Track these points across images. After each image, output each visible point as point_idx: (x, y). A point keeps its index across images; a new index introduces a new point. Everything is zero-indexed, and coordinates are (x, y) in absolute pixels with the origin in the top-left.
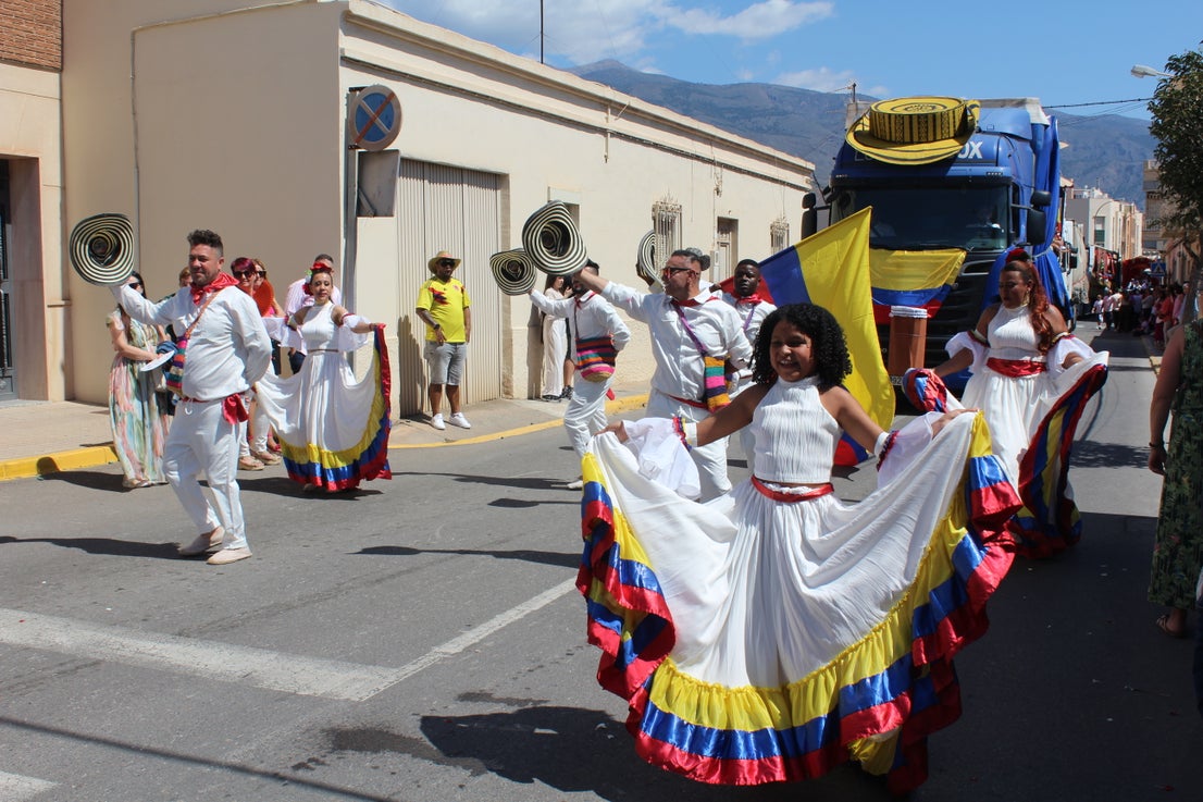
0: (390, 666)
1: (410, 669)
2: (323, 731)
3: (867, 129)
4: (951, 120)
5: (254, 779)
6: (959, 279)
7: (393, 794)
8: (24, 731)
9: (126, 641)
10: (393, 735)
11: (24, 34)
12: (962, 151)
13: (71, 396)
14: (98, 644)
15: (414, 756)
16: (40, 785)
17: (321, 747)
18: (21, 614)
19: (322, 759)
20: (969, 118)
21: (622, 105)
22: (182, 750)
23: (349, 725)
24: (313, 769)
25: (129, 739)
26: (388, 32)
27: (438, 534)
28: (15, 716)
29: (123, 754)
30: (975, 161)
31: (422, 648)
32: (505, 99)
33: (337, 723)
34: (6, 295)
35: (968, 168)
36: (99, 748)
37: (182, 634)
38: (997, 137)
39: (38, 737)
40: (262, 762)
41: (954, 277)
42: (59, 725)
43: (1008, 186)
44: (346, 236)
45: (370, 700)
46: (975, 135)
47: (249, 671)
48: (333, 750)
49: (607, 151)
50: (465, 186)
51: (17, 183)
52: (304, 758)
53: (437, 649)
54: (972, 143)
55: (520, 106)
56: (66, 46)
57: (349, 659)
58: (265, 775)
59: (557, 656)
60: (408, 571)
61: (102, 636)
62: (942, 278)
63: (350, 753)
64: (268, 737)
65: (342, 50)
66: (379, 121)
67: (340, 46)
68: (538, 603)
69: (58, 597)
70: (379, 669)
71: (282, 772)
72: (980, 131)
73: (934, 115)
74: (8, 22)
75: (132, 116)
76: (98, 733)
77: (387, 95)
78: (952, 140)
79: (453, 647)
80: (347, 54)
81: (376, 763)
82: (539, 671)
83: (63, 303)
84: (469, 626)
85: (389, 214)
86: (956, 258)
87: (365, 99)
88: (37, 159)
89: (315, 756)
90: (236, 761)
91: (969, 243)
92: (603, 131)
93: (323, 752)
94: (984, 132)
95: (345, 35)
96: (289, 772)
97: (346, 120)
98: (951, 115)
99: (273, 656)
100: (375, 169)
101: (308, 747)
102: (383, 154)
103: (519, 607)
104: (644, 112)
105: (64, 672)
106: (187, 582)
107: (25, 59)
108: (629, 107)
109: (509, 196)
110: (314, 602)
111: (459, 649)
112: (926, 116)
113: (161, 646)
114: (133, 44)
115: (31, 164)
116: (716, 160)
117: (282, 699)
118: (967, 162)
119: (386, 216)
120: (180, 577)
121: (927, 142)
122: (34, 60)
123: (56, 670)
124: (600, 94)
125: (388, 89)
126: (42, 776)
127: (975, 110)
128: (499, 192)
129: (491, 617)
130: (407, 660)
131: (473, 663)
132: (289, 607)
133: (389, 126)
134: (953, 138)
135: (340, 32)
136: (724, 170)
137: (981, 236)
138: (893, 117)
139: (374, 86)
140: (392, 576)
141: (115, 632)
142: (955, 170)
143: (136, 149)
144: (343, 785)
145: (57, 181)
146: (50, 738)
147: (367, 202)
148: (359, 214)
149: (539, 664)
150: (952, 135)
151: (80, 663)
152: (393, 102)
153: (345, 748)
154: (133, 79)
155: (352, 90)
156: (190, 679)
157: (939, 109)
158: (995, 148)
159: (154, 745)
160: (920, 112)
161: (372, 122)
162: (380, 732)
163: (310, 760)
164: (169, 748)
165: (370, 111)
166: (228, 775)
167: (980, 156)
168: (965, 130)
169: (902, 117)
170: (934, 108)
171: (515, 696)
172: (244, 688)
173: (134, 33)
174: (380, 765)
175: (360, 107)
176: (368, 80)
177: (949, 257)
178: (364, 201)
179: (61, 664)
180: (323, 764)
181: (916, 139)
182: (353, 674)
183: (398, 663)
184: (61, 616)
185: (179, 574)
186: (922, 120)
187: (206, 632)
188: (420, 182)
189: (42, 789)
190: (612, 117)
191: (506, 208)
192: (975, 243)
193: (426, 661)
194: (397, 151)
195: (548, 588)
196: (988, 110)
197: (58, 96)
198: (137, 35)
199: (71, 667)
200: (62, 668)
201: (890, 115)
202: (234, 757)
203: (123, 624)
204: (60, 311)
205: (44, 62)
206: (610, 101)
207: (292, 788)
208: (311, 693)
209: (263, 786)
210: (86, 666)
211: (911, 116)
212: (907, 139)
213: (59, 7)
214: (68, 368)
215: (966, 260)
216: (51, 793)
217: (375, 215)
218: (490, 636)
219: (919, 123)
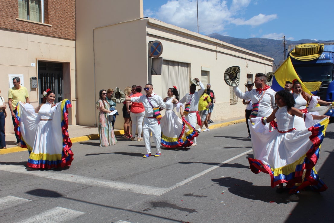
0: (166, 188)
1: (171, 188)
2: (150, 202)
3: (295, 52)
4: (317, 49)
5: (134, 213)
6: (320, 89)
7: (169, 217)
8: (76, 201)
9: (98, 181)
10: (168, 203)
11: (67, 31)
12: (320, 57)
13: (78, 124)
14: (91, 182)
15: (174, 208)
16: (81, 213)
17: (150, 206)
18: (72, 175)
19: (150, 209)
20: (321, 48)
21: (221, 44)
22: (115, 206)
23: (157, 201)
24: (148, 211)
25: (102, 203)
26: (159, 27)
27: (175, 157)
28: (73, 198)
29: (100, 207)
30: (323, 59)
31: (173, 184)
32: (189, 43)
33: (153, 200)
34: (62, 98)
35: (321, 61)
36: (94, 206)
37: (112, 180)
38: (329, 53)
39: (80, 203)
40: (135, 209)
41: (318, 89)
42: (84, 200)
43: (332, 65)
44: (149, 81)
45: (161, 195)
46: (323, 53)
47: (130, 188)
48: (153, 207)
49: (217, 56)
50: (179, 67)
51: (64, 69)
52: (146, 208)
53: (177, 184)
54: (322, 55)
55: (193, 45)
56: (77, 34)
57: (155, 186)
58: (136, 212)
59: (209, 186)
60: (168, 166)
61: (92, 180)
62: (316, 89)
63: (157, 208)
64: (136, 203)
65: (147, 32)
66: (157, 50)
67: (147, 31)
68: (203, 173)
69: (80, 171)
70: (164, 189)
71: (141, 211)
72: (324, 51)
73: (312, 48)
74: (63, 29)
75: (93, 51)
76: (94, 202)
77: (159, 43)
78: (317, 54)
79: (182, 183)
80: (148, 33)
81: (164, 210)
82: (204, 189)
83: (76, 100)
84: (186, 179)
85: (160, 74)
86: (319, 84)
87: (153, 44)
88: (70, 63)
89: (149, 208)
90: (129, 209)
91: (322, 80)
92: (216, 51)
93: (150, 207)
94: (325, 52)
95: (148, 28)
96: (142, 212)
97: (148, 50)
98: (317, 48)
99: (135, 185)
100: (156, 63)
101: (146, 206)
102: (158, 58)
103: (198, 174)
104: (226, 46)
105: (84, 188)
106: (112, 168)
107: (67, 38)
108: (222, 45)
109: (191, 69)
110: (145, 173)
111: (183, 184)
112: (310, 48)
113: (107, 183)
114: (94, 33)
115: (68, 64)
116: (247, 58)
117: (139, 195)
118: (321, 59)
119: (159, 75)
120: (110, 167)
121: (311, 55)
122: (69, 38)
123: (82, 188)
124: (215, 41)
125: (159, 41)
126: (81, 211)
127: (323, 46)
128: (188, 68)
129: (191, 176)
130: (170, 187)
131: (187, 187)
132: (138, 174)
133: (160, 51)
134: (318, 53)
135: (147, 27)
136: (249, 61)
137: (325, 78)
138: (302, 49)
139: (156, 41)
140: (164, 167)
141: (95, 179)
142: (318, 62)
143: (94, 59)
144: (156, 215)
145: (74, 68)
146: (82, 203)
147: (154, 71)
148: (152, 74)
149: (204, 187)
150: (317, 53)
151: (87, 186)
152: (161, 45)
153: (156, 206)
154: (93, 41)
155: (150, 42)
156: (115, 190)
157: (313, 46)
158: (329, 56)
159: (108, 205)
160: (309, 47)
161: (155, 50)
162: (165, 203)
163: (147, 209)
164: (112, 206)
165: (155, 48)
166: (127, 212)
167: (324, 58)
168: (320, 51)
169: (304, 49)
170: (312, 46)
171: (199, 195)
172: (129, 192)
173: (94, 30)
174: (165, 210)
175: (152, 46)
176: (154, 39)
177: (317, 84)
178: (153, 71)
179: (83, 186)
180: (151, 210)
181: (308, 54)
182: (156, 189)
183: (168, 187)
184: (81, 175)
185: (109, 166)
186: (309, 49)
187: (118, 180)
188: (167, 66)
189: (82, 214)
190: (218, 47)
191: (190, 72)
192: (323, 80)
193: (175, 187)
194: (162, 58)
195: (206, 170)
196: (326, 46)
197: (75, 47)
198: (95, 31)
199: (85, 187)
200: (83, 187)
201: (301, 48)
202: (128, 208)
203: (97, 177)
204: (75, 102)
205: (71, 38)
206: (217, 43)
207: (144, 215)
208: (146, 194)
209: (136, 214)
210: (89, 187)
211: (306, 48)
212: (305, 54)
213: (75, 24)
214: (77, 116)
215: (322, 84)
216: (84, 215)
217: (156, 75)
218: (191, 181)
219: (308, 50)
